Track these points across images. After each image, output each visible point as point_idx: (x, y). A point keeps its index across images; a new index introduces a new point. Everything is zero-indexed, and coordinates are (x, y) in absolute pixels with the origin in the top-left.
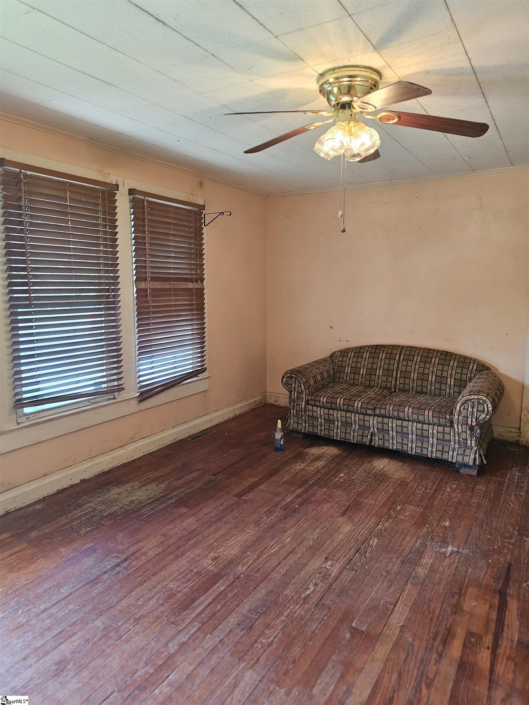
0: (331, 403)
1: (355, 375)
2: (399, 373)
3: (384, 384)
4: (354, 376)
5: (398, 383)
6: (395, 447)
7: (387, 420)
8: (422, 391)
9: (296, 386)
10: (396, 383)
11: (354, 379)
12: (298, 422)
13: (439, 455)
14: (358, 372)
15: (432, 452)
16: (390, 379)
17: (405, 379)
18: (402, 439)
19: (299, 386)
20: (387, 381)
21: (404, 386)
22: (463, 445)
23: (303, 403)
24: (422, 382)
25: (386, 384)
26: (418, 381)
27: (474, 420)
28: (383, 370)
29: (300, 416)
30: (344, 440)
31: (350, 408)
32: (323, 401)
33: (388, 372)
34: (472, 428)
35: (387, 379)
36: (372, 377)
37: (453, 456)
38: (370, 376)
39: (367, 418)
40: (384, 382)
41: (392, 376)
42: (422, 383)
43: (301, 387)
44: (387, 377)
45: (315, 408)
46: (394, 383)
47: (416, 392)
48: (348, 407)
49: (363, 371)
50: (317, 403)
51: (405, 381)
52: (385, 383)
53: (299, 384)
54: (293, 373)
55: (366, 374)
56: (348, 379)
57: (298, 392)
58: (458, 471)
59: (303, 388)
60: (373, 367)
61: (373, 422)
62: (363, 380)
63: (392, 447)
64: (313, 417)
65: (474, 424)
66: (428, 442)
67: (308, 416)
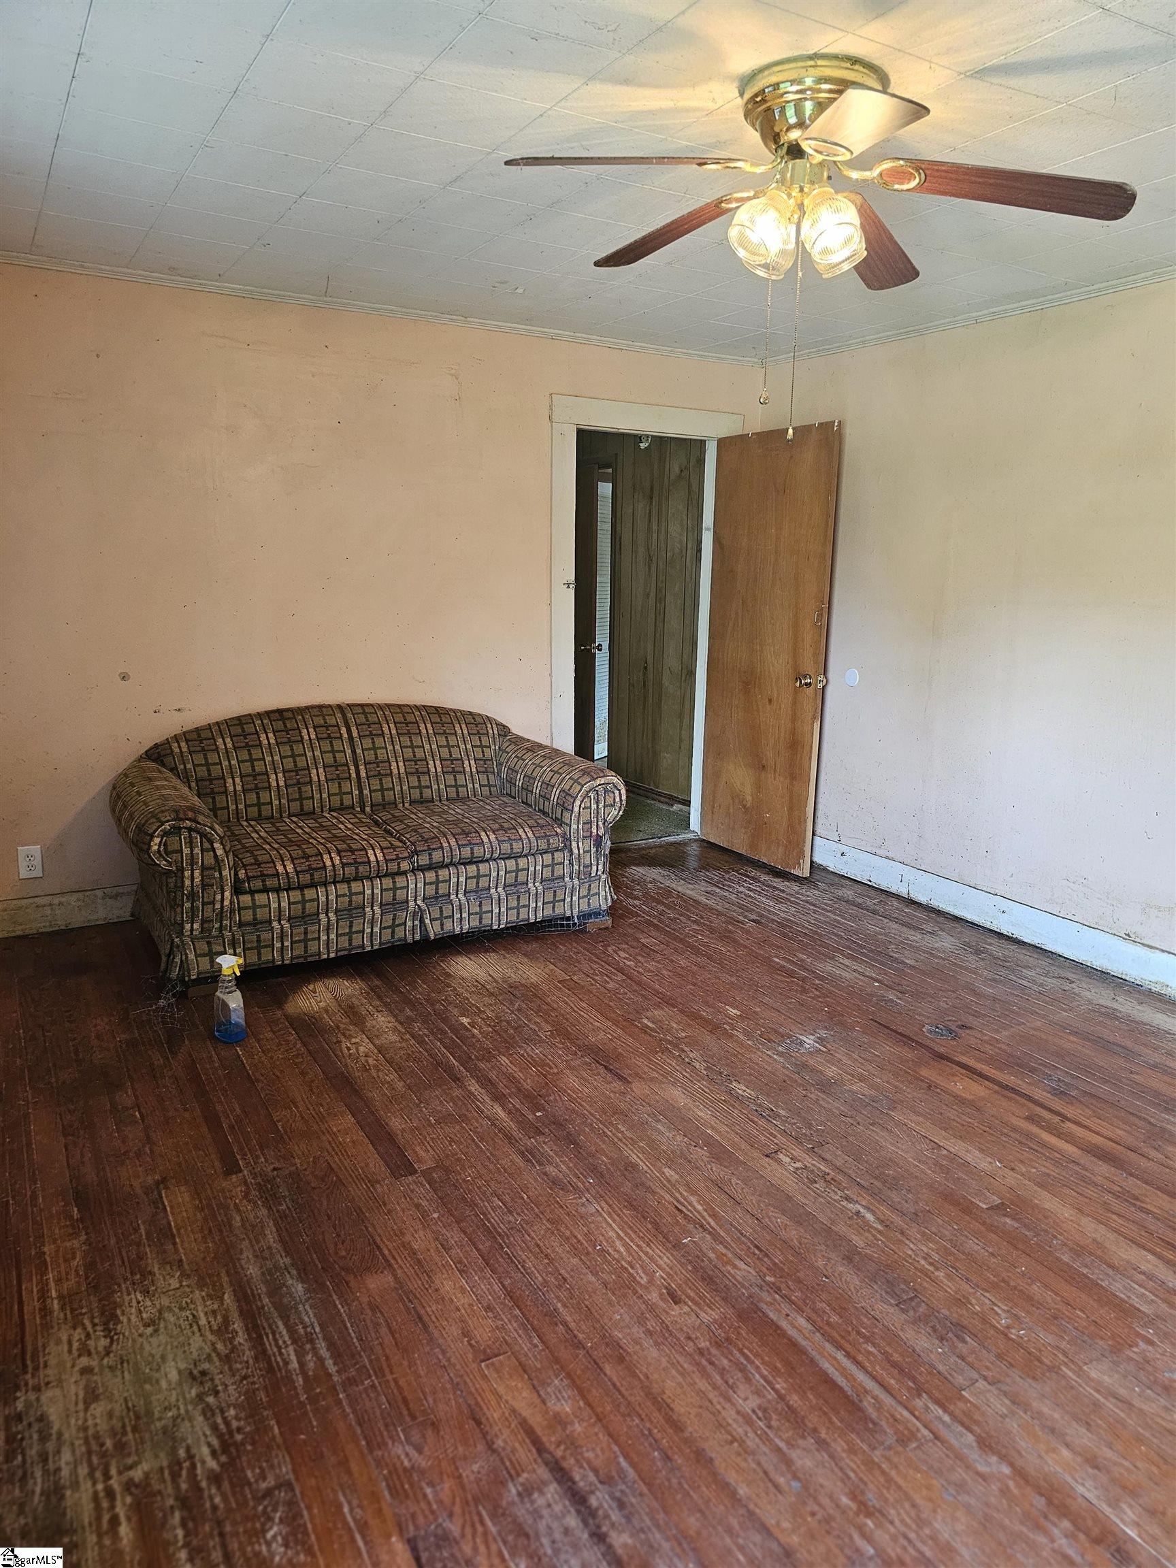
0: (311, 870)
1: (258, 794)
2: (362, 767)
3: (336, 801)
4: (258, 798)
5: (366, 792)
6: (466, 927)
7: (447, 873)
8: (422, 797)
9: (197, 850)
10: (361, 792)
11: (259, 804)
12: (210, 950)
13: (548, 912)
14: (266, 785)
15: (537, 910)
16: (346, 787)
17: (381, 780)
18: (481, 902)
19: (207, 850)
20: (341, 793)
21: (383, 796)
22: (586, 876)
23: (227, 894)
24: (419, 777)
25: (342, 800)
26: (411, 778)
27: (601, 824)
28: (324, 767)
29: (214, 933)
30: (346, 953)
31: (361, 869)
32: (287, 873)
33: (337, 771)
34: (598, 842)
35: (340, 787)
36: (303, 789)
37: (571, 906)
38: (299, 788)
39: (400, 881)
40: (336, 794)
41: (349, 778)
42: (419, 781)
43: (213, 850)
44: (339, 783)
45: (261, 898)
46: (357, 792)
47: (411, 802)
48: (357, 868)
49: (277, 780)
50: (270, 883)
51: (381, 784)
52: (338, 798)
53: (207, 845)
54: (182, 816)
55: (286, 786)
56: (241, 807)
57: (203, 868)
58: (583, 931)
59: (220, 852)
60: (299, 765)
61: (415, 887)
62: (284, 801)
63: (461, 928)
64: (255, 923)
65: (601, 832)
66: (528, 892)
67: (241, 925)
